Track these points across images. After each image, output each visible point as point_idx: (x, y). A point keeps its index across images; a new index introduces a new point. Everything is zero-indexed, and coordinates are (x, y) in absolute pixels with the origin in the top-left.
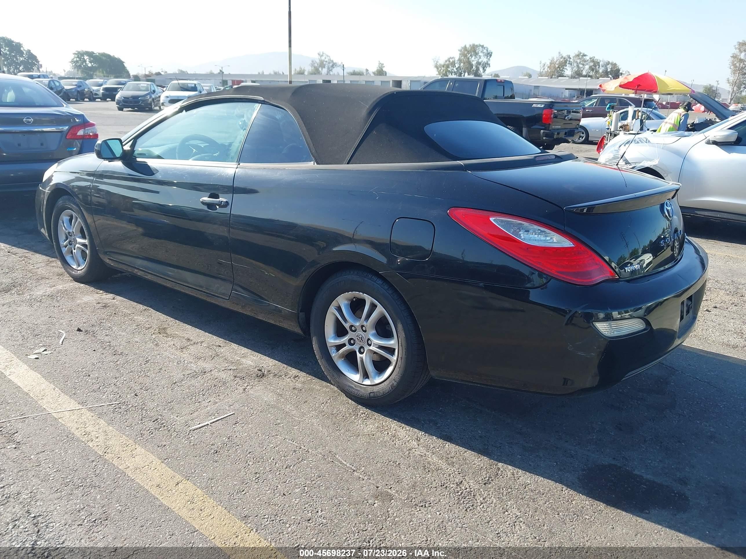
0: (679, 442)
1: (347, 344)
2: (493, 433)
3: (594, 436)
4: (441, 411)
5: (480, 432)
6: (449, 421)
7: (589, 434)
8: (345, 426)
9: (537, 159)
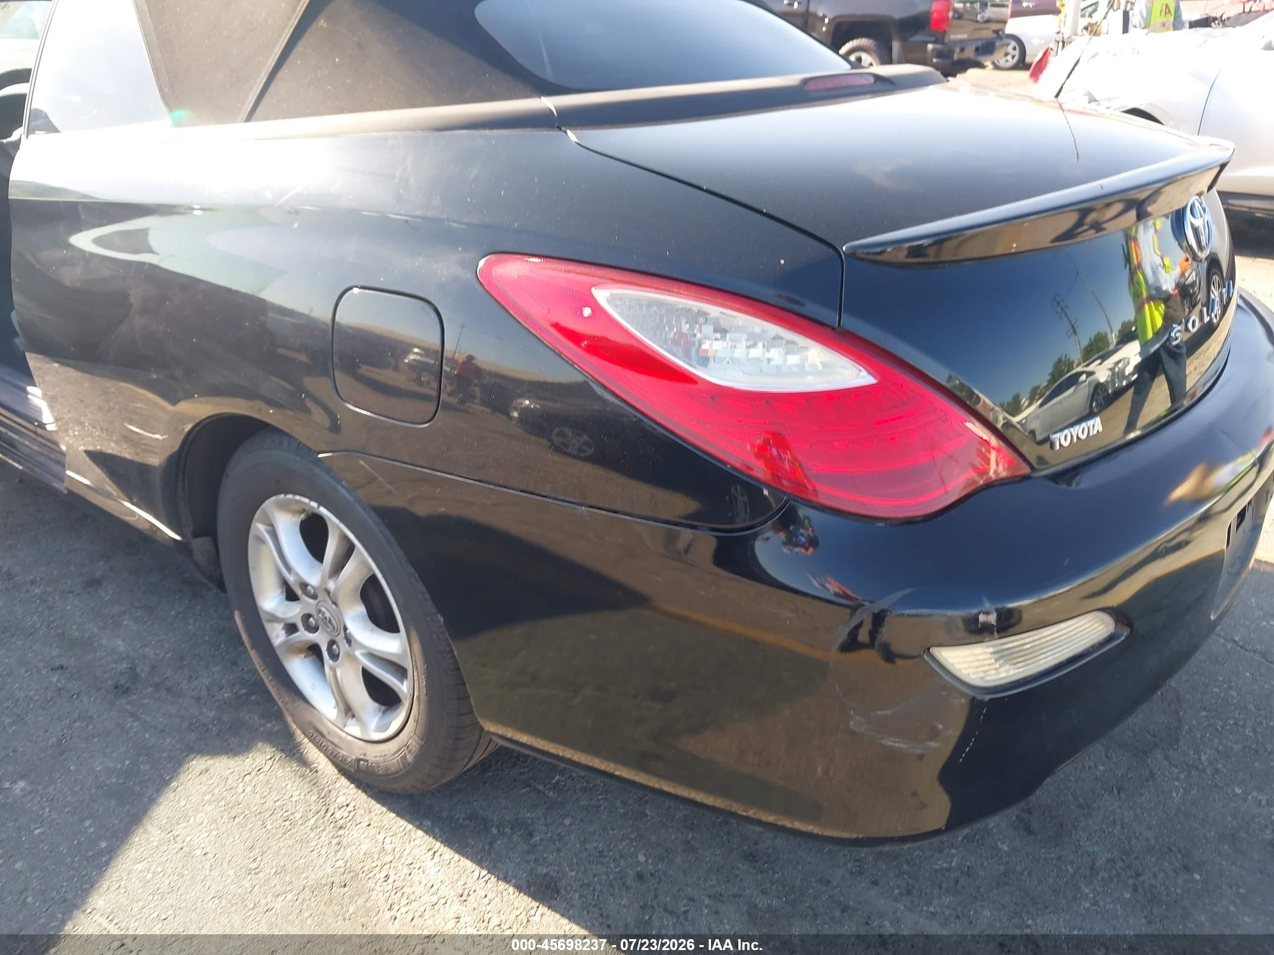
0: (1187, 868)
1: (300, 626)
2: (678, 860)
3: (953, 856)
4: (555, 787)
5: (642, 858)
6: (567, 822)
7: (941, 851)
8: (277, 853)
9: (811, 87)
